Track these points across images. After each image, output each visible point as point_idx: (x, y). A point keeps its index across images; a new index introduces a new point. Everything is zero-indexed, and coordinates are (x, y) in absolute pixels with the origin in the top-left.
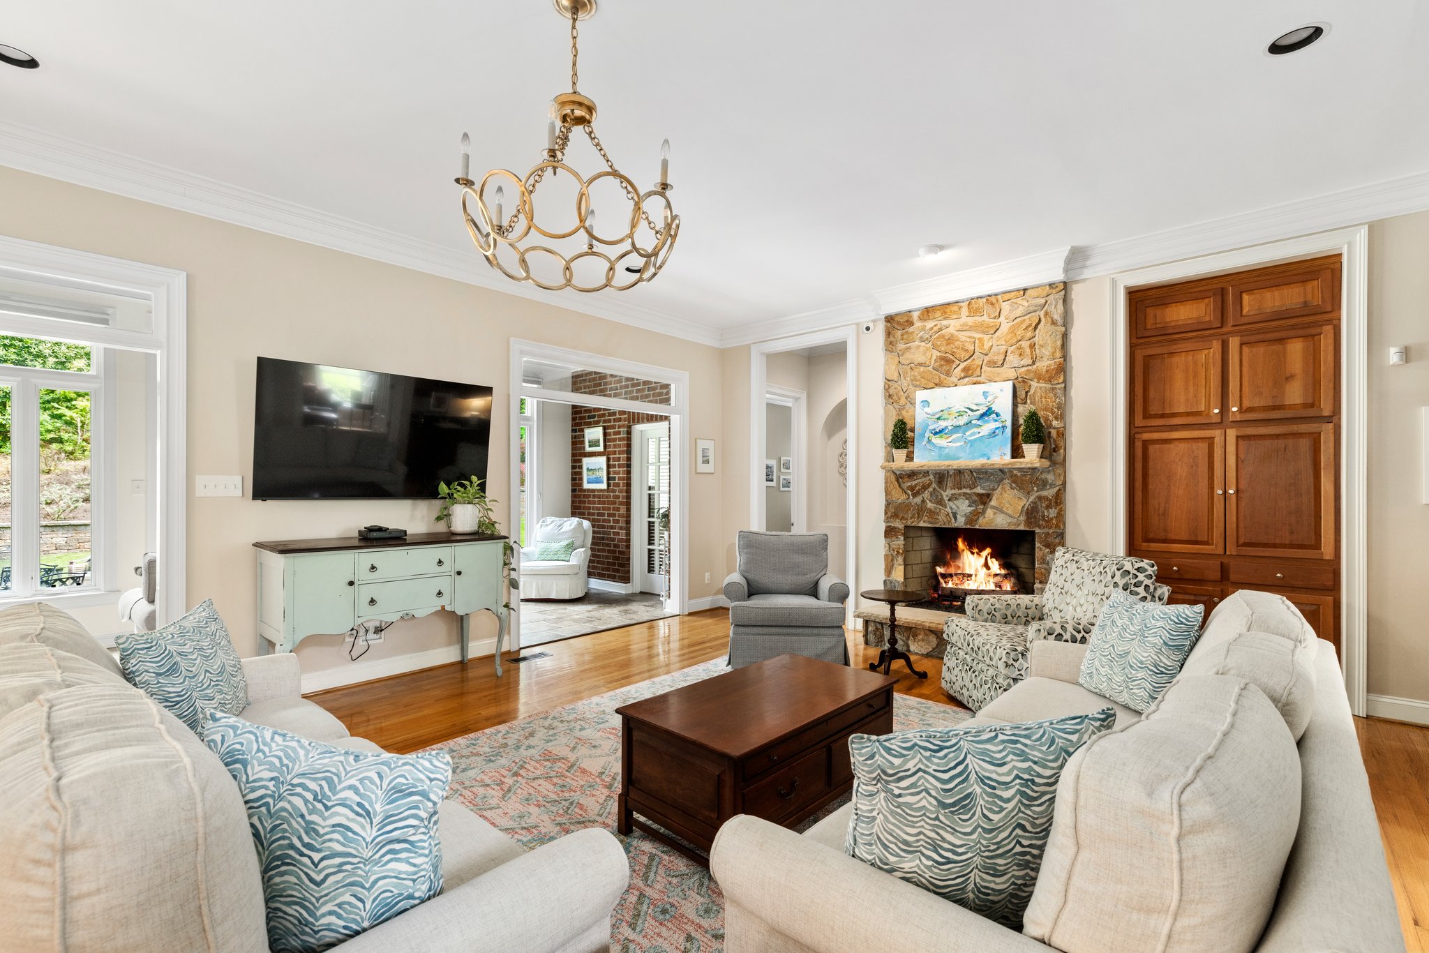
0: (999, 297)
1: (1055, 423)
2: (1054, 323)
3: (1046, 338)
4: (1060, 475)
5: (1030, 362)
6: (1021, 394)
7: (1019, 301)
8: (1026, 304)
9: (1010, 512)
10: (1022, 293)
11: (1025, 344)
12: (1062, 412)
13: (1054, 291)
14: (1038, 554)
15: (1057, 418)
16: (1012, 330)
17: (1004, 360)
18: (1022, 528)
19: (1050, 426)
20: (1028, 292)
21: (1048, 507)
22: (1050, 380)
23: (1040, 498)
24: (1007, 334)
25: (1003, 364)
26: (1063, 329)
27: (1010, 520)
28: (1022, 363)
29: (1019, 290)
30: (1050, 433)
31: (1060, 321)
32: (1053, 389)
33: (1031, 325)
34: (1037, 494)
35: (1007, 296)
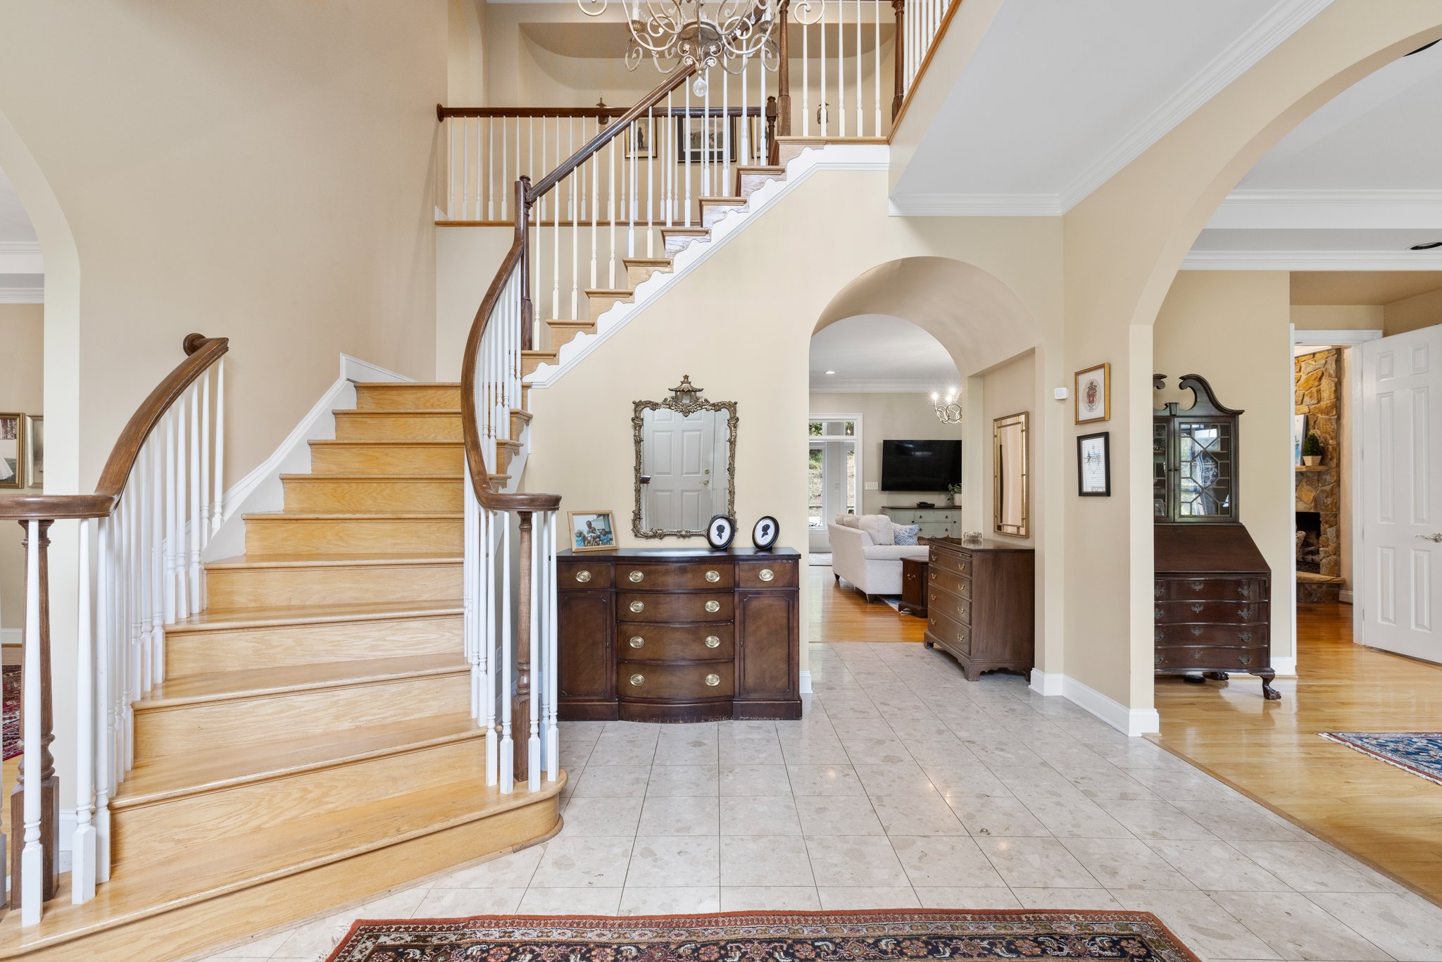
0: (1299, 358)
1: (1331, 442)
2: (1330, 376)
3: (1327, 387)
4: (1334, 476)
5: (1316, 402)
6: (1311, 423)
7: (1310, 362)
8: (1313, 363)
9: (1305, 500)
10: (1312, 356)
11: (1314, 390)
12: (1337, 434)
13: (1330, 355)
14: (1322, 528)
15: (1332, 439)
16: (1307, 381)
17: (1302, 400)
18: (1312, 511)
19: (1328, 444)
20: (1317, 355)
21: (1327, 497)
22: (1327, 414)
23: (1322, 491)
24: (1304, 383)
25: (1302, 403)
26: (1336, 380)
27: (1306, 505)
28: (1312, 402)
29: (1310, 354)
30: (1328, 448)
31: (1334, 375)
32: (1330, 419)
33: (1317, 377)
34: (1321, 489)
35: (1303, 359)
